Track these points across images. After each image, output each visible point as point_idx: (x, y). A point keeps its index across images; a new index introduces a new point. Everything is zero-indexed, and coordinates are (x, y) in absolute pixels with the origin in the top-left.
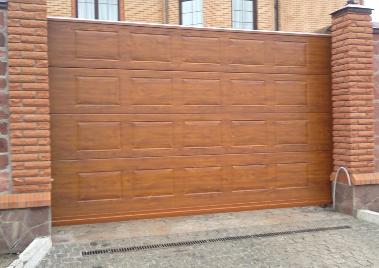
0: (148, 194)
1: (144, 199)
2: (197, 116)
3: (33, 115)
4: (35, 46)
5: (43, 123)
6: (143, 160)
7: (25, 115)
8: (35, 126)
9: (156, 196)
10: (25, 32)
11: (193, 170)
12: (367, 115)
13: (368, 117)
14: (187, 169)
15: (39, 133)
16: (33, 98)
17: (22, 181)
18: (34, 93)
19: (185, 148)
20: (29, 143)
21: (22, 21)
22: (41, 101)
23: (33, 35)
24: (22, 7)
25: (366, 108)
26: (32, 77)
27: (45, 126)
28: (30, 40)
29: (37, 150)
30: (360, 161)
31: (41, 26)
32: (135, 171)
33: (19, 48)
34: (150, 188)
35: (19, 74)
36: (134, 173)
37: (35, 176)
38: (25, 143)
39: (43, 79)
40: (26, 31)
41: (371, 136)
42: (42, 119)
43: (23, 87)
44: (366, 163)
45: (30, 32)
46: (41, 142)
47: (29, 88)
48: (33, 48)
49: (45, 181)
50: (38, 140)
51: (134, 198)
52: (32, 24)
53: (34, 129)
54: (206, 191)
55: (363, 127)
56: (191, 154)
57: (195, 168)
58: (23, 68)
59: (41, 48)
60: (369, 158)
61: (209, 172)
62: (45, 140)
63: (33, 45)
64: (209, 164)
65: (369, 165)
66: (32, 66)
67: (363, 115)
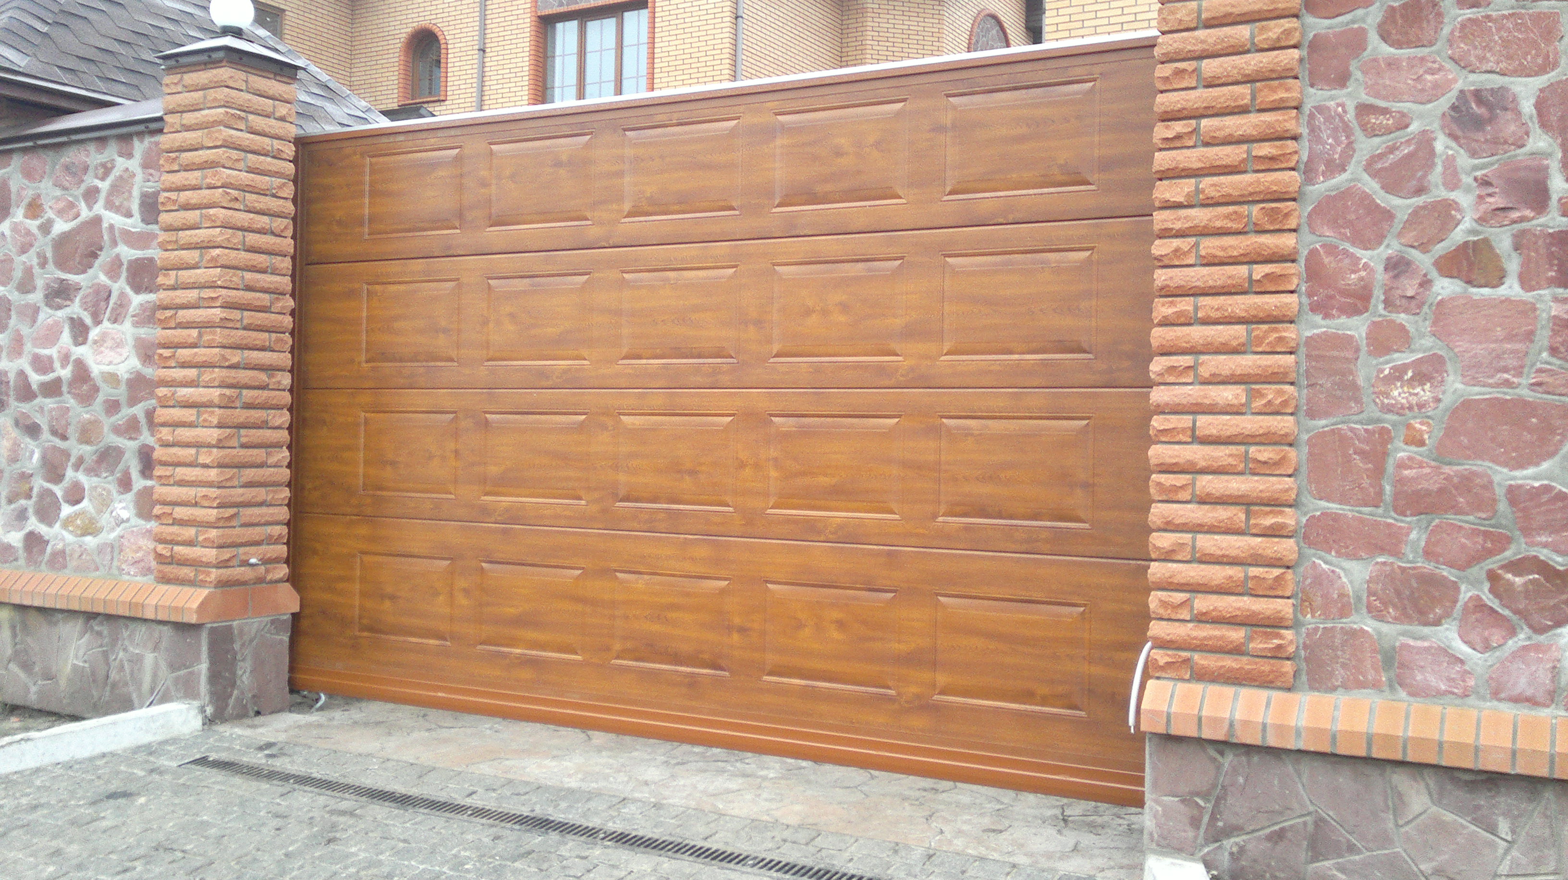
0: (512, 642)
1: (505, 656)
2: (658, 398)
3: (192, 390)
4: (202, 216)
5: (209, 409)
6: (505, 532)
7: (178, 389)
8: (193, 418)
9: (534, 653)
10: (186, 183)
11: (640, 583)
12: (1253, 395)
13: (1258, 404)
14: (620, 575)
15: (198, 436)
16: (194, 346)
17: (168, 554)
18: (194, 333)
19: (618, 504)
20: (182, 460)
21: (184, 155)
22: (205, 355)
23: (200, 189)
24: (184, 122)
25: (1246, 363)
26: (192, 295)
27: (210, 419)
28: (193, 201)
29: (194, 479)
30: (1201, 619)
31: (213, 162)
32: (483, 564)
33: (176, 224)
34: (519, 621)
35: (174, 288)
36: (482, 568)
37: (190, 543)
38: (176, 460)
39: (212, 298)
40: (187, 179)
41: (1275, 503)
42: (204, 400)
43: (178, 321)
44: (1237, 635)
45: (194, 182)
46: (202, 459)
47: (188, 323)
48: (198, 220)
49: (204, 559)
50: (197, 453)
51: (479, 647)
52: (197, 160)
53: (191, 425)
54: (676, 659)
55: (1222, 454)
56: (635, 525)
57: (646, 577)
58: (180, 273)
59: (209, 218)
60: (1254, 614)
61: (688, 595)
62: (210, 453)
63: (198, 212)
64: (689, 567)
65: (1257, 645)
66: (195, 267)
67: (1229, 394)
